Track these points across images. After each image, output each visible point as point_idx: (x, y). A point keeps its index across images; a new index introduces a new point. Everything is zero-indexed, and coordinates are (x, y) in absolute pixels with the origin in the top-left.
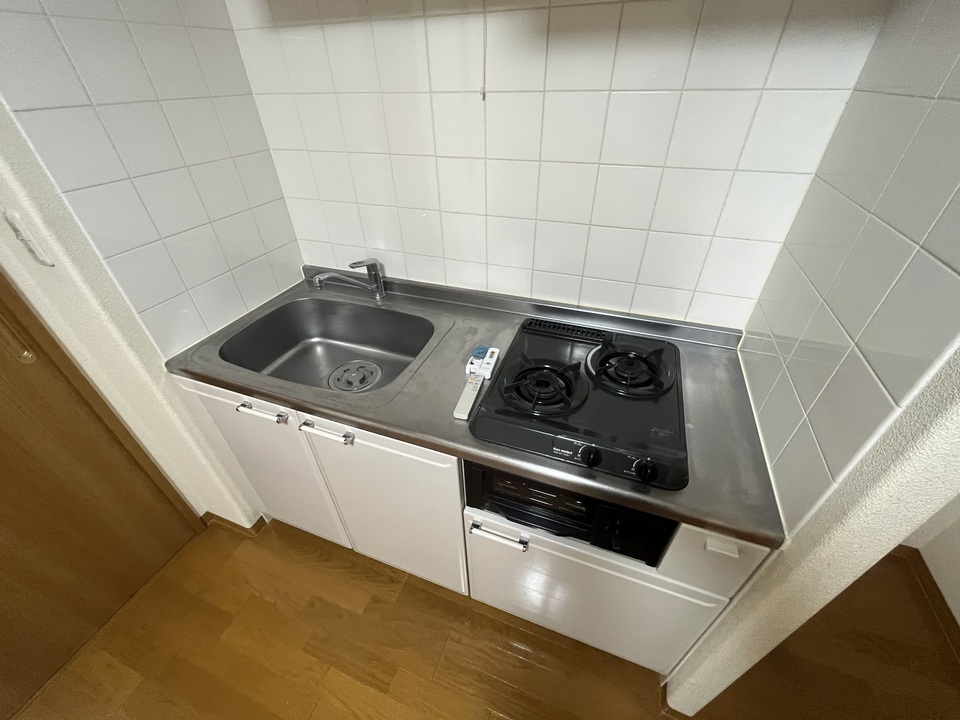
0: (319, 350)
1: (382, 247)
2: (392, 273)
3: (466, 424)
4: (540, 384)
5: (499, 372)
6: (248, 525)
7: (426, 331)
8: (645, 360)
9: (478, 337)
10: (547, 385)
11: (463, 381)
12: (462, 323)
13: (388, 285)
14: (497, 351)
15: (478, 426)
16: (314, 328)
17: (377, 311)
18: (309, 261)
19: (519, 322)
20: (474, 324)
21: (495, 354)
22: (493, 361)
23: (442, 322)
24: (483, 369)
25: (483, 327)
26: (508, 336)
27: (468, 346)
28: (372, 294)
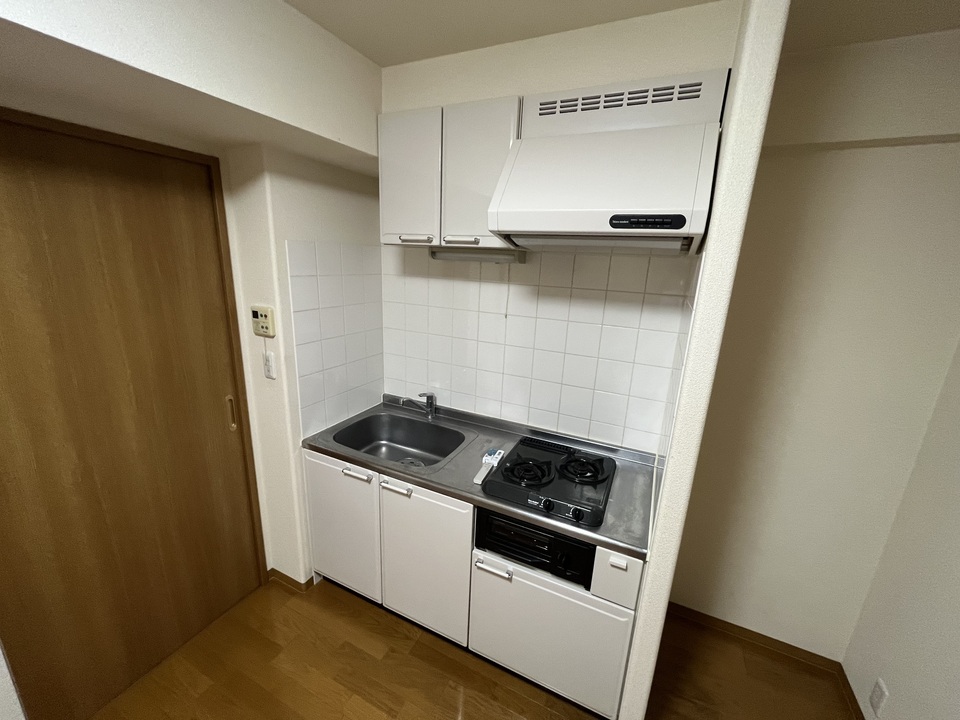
0: (384, 449)
1: (437, 386)
2: (440, 403)
3: (480, 487)
4: (527, 471)
5: (502, 462)
6: (303, 580)
7: (460, 439)
8: (590, 464)
9: (492, 445)
10: (530, 471)
11: (481, 465)
12: (482, 437)
13: (438, 410)
14: (503, 452)
15: (487, 486)
16: (385, 434)
17: (428, 424)
18: (388, 391)
19: (519, 439)
20: (490, 438)
21: (501, 454)
22: (500, 457)
23: (469, 436)
24: (492, 461)
25: (495, 441)
26: (510, 446)
27: (485, 449)
28: (426, 415)
